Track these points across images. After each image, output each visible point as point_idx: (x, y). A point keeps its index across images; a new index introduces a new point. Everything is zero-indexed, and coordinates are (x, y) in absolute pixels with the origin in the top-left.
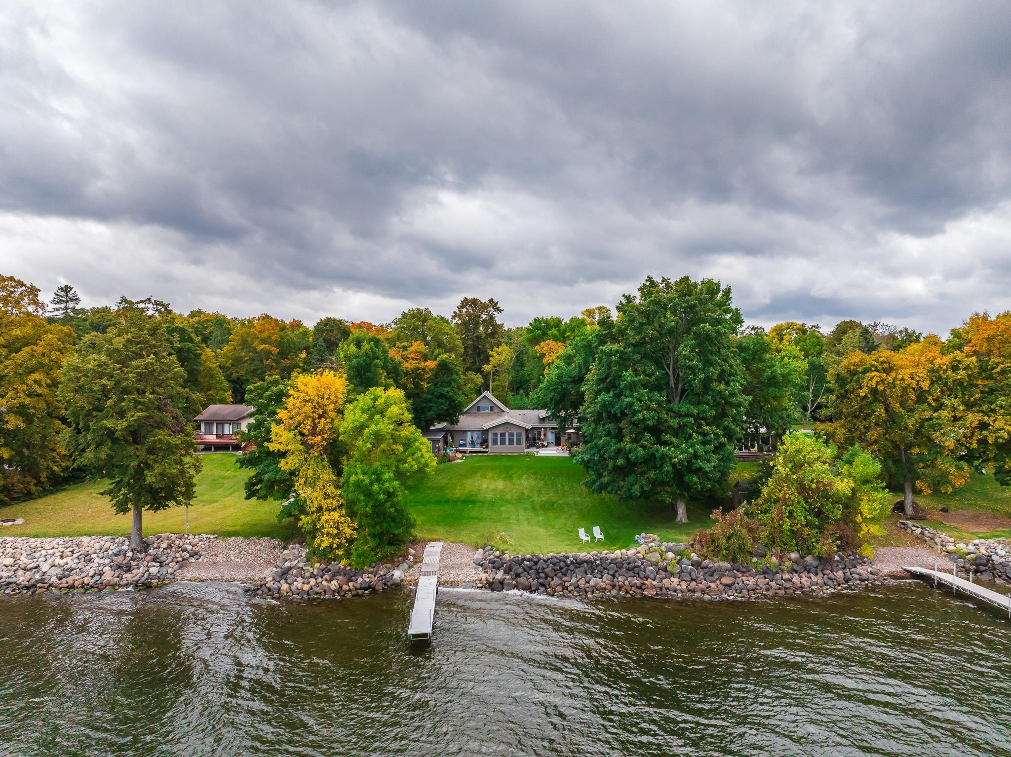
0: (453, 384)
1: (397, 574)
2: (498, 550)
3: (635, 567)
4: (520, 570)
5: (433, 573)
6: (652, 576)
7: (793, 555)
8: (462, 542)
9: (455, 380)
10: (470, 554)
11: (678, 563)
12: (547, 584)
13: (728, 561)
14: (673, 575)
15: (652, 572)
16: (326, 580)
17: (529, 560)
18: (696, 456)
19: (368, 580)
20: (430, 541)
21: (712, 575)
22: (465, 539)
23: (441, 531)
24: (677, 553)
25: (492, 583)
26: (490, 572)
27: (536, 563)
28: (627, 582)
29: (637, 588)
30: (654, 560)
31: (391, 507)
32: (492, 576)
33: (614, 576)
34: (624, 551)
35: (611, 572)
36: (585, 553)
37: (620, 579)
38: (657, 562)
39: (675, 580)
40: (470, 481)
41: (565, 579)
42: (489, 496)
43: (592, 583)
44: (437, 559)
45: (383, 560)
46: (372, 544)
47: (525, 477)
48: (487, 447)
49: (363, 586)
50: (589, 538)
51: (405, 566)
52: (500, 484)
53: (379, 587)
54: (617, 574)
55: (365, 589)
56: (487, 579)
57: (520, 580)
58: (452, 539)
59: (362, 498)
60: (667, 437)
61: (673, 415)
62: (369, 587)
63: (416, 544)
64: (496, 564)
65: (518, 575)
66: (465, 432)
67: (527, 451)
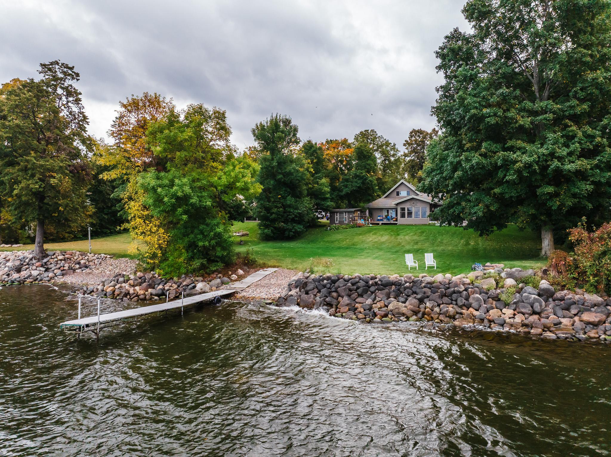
3: (454, 292)
5: (239, 289)
6: (475, 304)
11: (518, 292)
12: (333, 303)
13: (597, 292)
14: (506, 305)
15: (478, 300)
16: (130, 284)
18: (552, 155)
21: (568, 309)
24: (520, 280)
28: (437, 309)
33: (421, 301)
34: (448, 275)
35: (419, 296)
37: (428, 304)
38: (489, 290)
39: (508, 312)
41: (358, 299)
43: (391, 307)
48: (397, 219)
49: (157, 292)
50: (416, 265)
51: (218, 281)
54: (426, 300)
61: (525, 114)
64: (296, 284)
67: (431, 222)
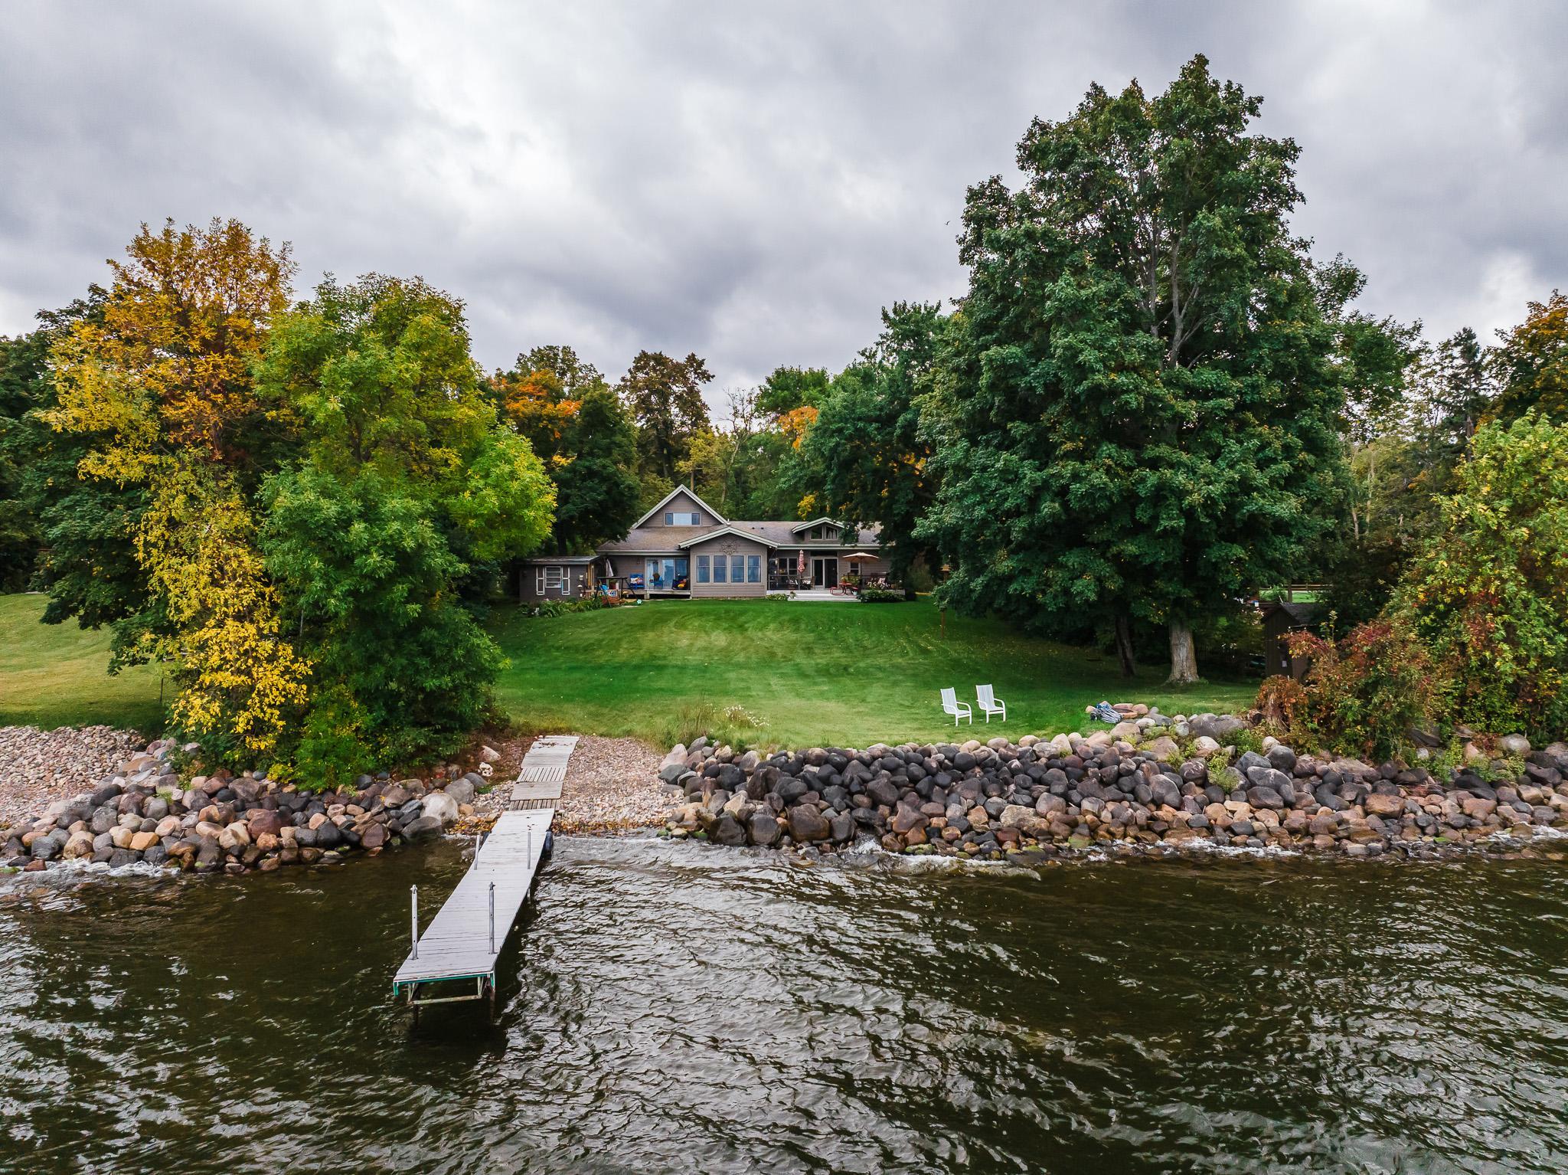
0: (615, 452)
1: (436, 805)
2: (728, 742)
3: (1120, 775)
4: (798, 786)
5: (544, 803)
6: (1171, 797)
7: (1517, 743)
8: (629, 733)
9: (619, 446)
10: (651, 759)
11: (1231, 763)
12: (877, 823)
14: (1228, 793)
15: (1169, 787)
16: (210, 819)
17: (819, 761)
18: (1245, 486)
19: (340, 820)
20: (545, 732)
21: (1336, 792)
22: (638, 729)
23: (575, 713)
24: (1224, 739)
25: (716, 824)
26: (706, 795)
27: (840, 768)
28: (1106, 815)
29: (1141, 828)
30: (1162, 757)
31: (408, 601)
32: (714, 806)
33: (1066, 797)
34: (1075, 736)
35: (1059, 788)
36: (973, 743)
37: (1086, 804)
38: (1176, 763)
39: (1240, 807)
40: (651, 635)
41: (927, 808)
42: (694, 659)
43: (1007, 818)
44: (562, 769)
45: (400, 765)
46: (363, 720)
47: (772, 626)
48: (687, 587)
49: (322, 837)
50: (969, 713)
51: (466, 785)
52: (719, 639)
53: (374, 842)
54: (1075, 796)
55: (329, 845)
56: (699, 816)
57: (800, 811)
58: (603, 730)
59: (317, 564)
60: (1164, 450)
62: (342, 839)
63: (508, 739)
64: (724, 779)
65: (791, 800)
66: (640, 559)
67: (769, 593)
